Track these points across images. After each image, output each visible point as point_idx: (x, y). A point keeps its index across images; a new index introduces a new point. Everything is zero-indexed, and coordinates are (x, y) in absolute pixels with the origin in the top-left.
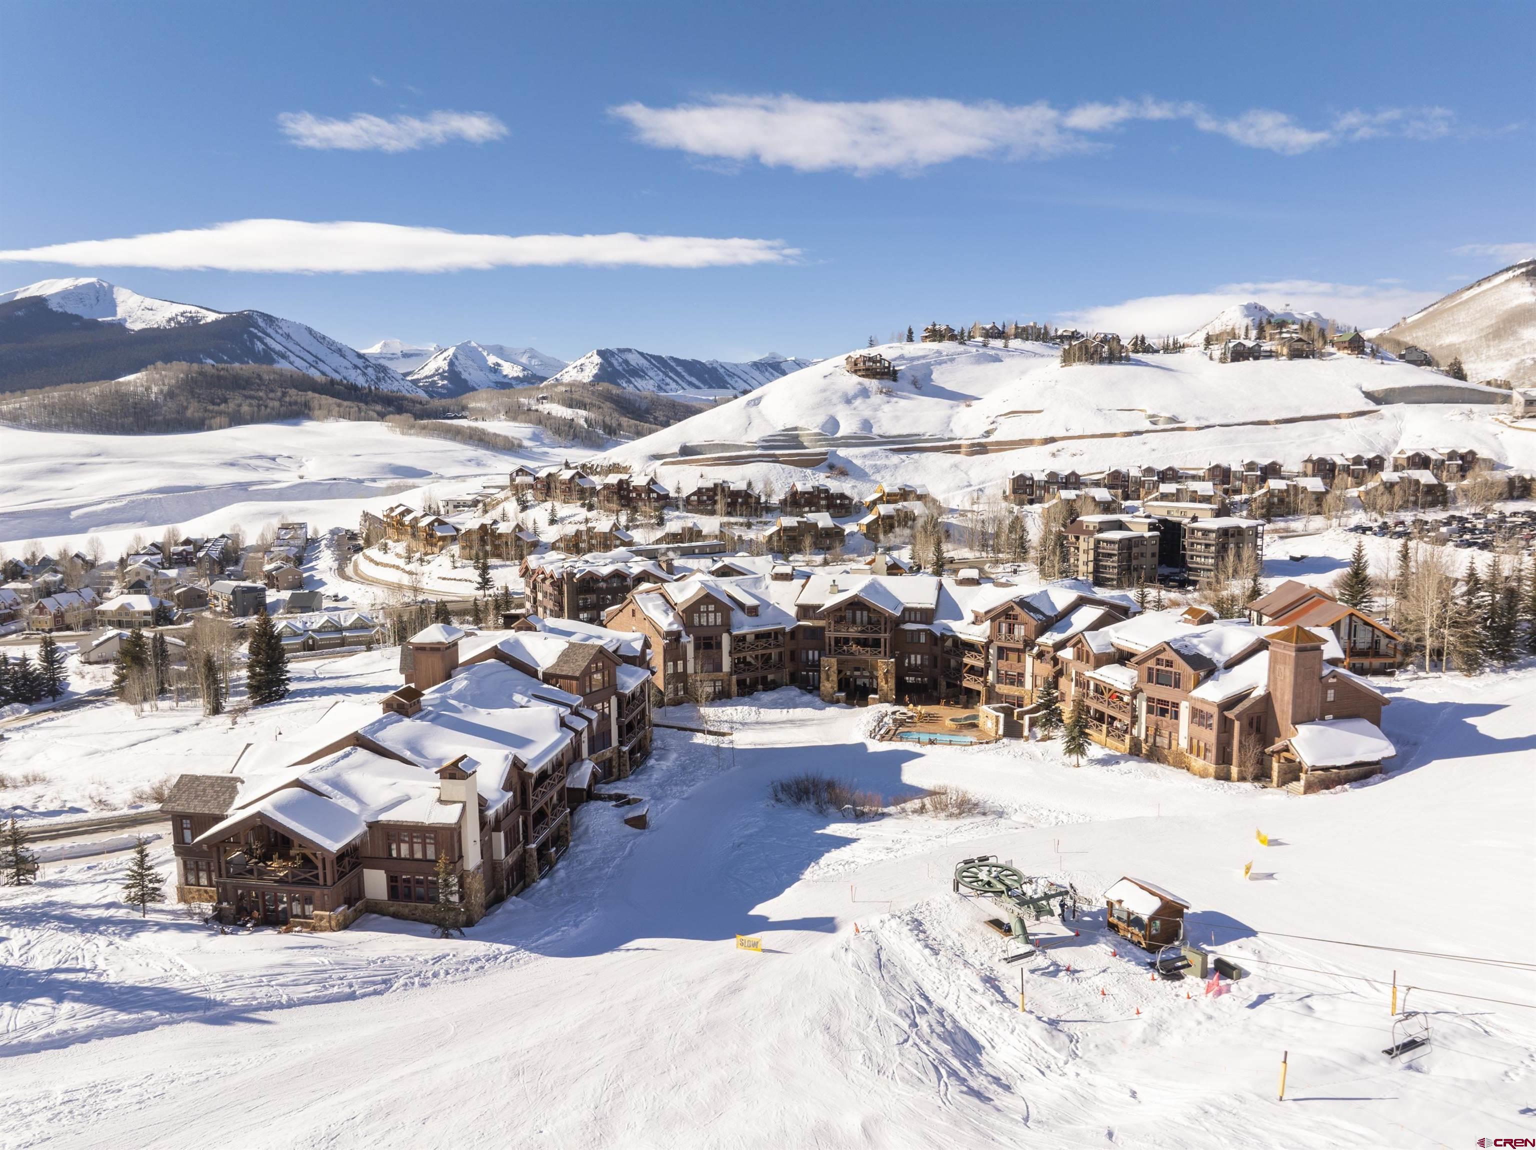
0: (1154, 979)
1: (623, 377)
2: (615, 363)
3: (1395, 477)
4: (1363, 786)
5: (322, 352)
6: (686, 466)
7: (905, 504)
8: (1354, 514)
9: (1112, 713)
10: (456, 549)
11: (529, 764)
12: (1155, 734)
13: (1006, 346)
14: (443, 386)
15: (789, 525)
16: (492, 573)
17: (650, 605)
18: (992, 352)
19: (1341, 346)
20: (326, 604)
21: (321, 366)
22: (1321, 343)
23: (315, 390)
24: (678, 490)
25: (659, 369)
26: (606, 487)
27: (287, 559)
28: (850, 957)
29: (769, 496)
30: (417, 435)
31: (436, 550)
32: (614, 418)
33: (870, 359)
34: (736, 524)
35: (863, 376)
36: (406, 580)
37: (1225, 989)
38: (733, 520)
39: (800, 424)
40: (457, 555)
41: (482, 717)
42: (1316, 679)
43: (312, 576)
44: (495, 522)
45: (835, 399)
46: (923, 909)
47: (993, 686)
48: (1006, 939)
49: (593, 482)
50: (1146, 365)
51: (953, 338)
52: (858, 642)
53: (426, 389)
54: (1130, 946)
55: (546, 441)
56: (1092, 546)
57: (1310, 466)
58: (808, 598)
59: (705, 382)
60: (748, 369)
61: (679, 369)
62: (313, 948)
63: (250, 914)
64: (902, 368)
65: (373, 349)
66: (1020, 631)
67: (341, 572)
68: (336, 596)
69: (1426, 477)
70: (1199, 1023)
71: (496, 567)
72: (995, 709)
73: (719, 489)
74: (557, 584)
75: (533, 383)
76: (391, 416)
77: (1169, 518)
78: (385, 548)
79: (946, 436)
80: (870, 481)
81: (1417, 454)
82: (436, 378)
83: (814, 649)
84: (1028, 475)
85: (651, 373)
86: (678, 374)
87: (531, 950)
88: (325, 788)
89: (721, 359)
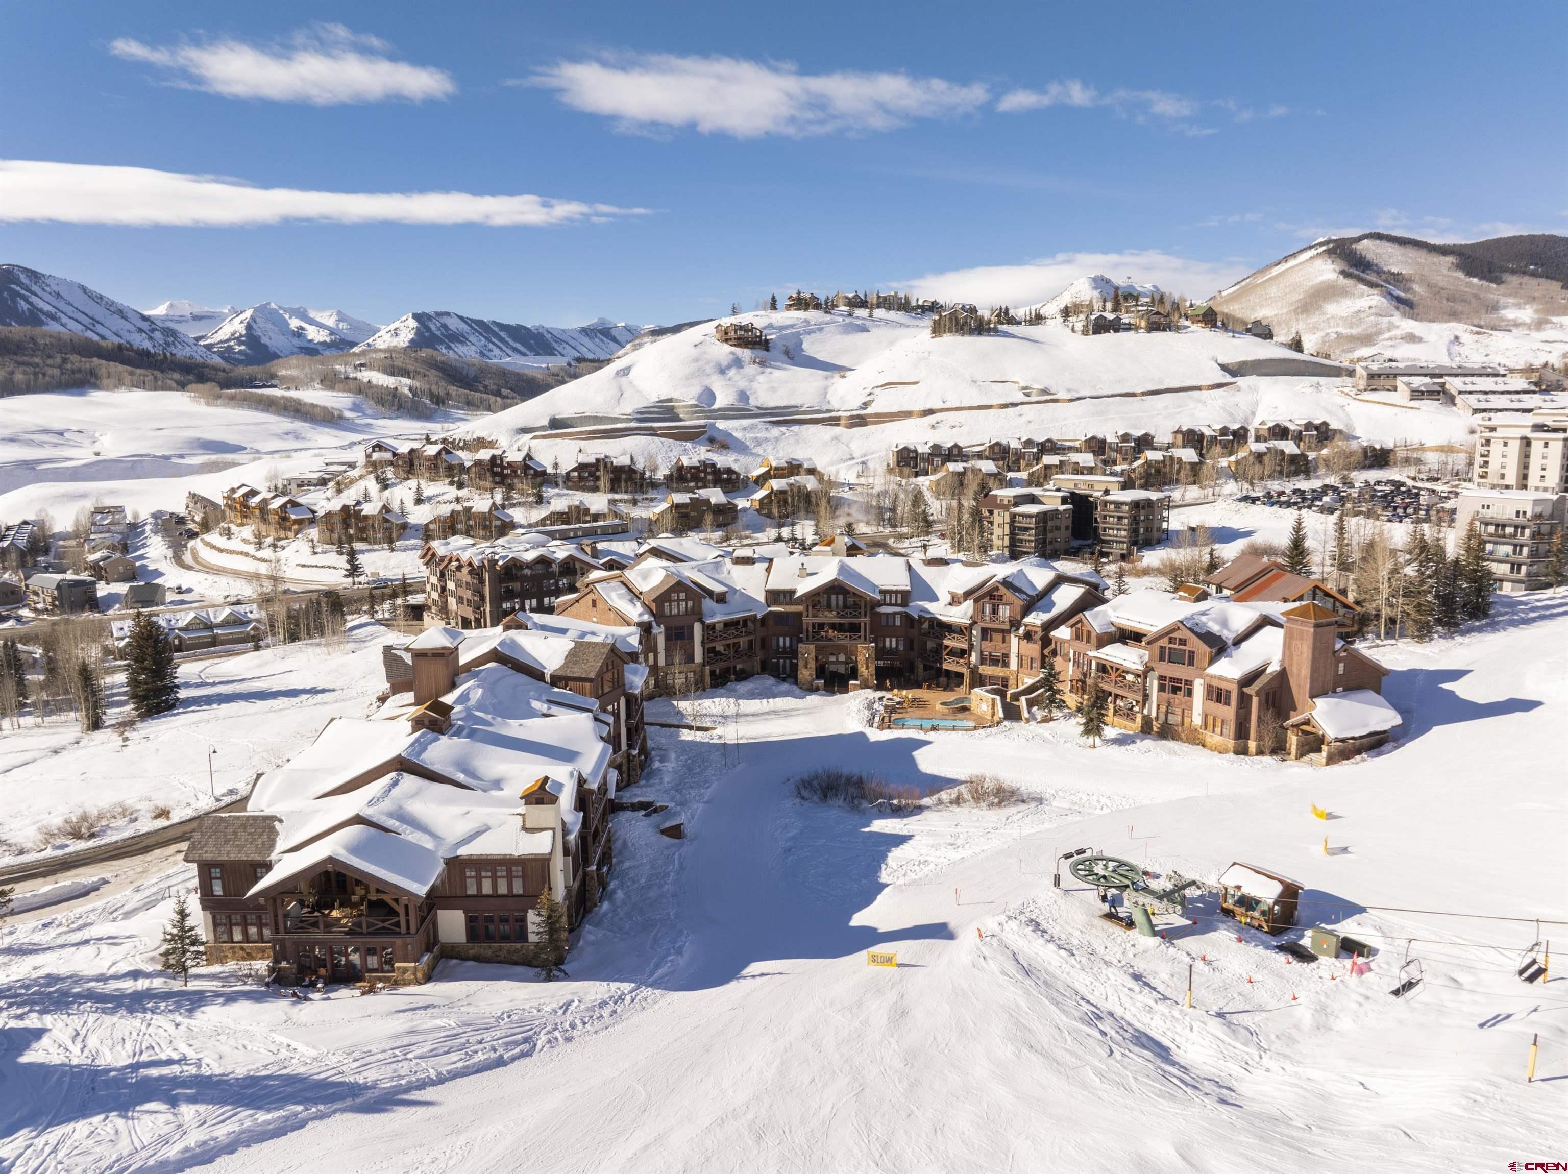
0: (1289, 963)
1: (441, 342)
2: (433, 328)
3: (1261, 447)
4: (1379, 754)
5: (98, 312)
6: (558, 440)
7: (797, 478)
8: (1226, 483)
9: (1119, 692)
10: (314, 532)
11: (590, 779)
12: (1167, 713)
13: (871, 316)
14: (240, 352)
15: (681, 501)
16: (362, 559)
17: (614, 595)
18: (859, 322)
19: (1195, 319)
20: (170, 597)
21: (99, 328)
22: (1177, 316)
23: (100, 356)
24: (556, 466)
25: (481, 334)
26: (478, 463)
27: (113, 548)
28: (992, 966)
29: (654, 470)
30: (225, 406)
31: (291, 534)
32: (441, 387)
33: (741, 328)
34: (621, 501)
35: (735, 345)
36: (263, 569)
37: (1364, 967)
38: (617, 496)
39: (675, 395)
40: (316, 540)
41: (515, 728)
42: (1330, 654)
43: (144, 566)
44: (358, 503)
45: (709, 369)
46: (1032, 908)
47: (976, 667)
48: (1130, 932)
49: (460, 458)
50: (1013, 336)
51: (817, 306)
52: (833, 626)
53: (221, 354)
54: (1253, 931)
55: (369, 412)
56: (1008, 520)
57: (1180, 437)
58: (777, 582)
59: (530, 348)
60: (576, 335)
61: (503, 334)
62: (425, 1008)
63: (315, 972)
64: (773, 337)
65: (159, 311)
66: (1005, 612)
67: (178, 560)
68: (179, 588)
69: (1289, 447)
70: (1361, 1005)
71: (362, 552)
72: (987, 691)
73: (602, 464)
74: (476, 572)
75: (342, 349)
76: (194, 385)
77: (1077, 491)
78: (228, 534)
79: (825, 408)
80: (752, 454)
81: (1277, 425)
82: (232, 343)
83: (784, 636)
84: (912, 448)
85: (472, 338)
86: (502, 340)
87: (655, 985)
88: (391, 823)
89: (548, 325)
